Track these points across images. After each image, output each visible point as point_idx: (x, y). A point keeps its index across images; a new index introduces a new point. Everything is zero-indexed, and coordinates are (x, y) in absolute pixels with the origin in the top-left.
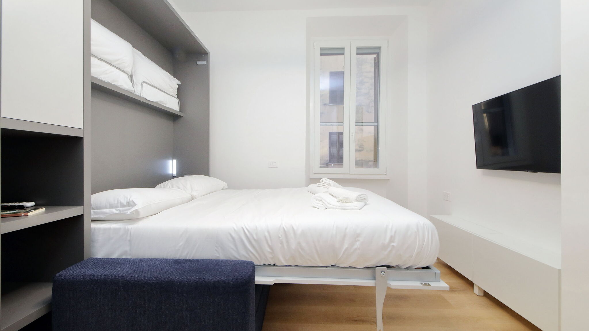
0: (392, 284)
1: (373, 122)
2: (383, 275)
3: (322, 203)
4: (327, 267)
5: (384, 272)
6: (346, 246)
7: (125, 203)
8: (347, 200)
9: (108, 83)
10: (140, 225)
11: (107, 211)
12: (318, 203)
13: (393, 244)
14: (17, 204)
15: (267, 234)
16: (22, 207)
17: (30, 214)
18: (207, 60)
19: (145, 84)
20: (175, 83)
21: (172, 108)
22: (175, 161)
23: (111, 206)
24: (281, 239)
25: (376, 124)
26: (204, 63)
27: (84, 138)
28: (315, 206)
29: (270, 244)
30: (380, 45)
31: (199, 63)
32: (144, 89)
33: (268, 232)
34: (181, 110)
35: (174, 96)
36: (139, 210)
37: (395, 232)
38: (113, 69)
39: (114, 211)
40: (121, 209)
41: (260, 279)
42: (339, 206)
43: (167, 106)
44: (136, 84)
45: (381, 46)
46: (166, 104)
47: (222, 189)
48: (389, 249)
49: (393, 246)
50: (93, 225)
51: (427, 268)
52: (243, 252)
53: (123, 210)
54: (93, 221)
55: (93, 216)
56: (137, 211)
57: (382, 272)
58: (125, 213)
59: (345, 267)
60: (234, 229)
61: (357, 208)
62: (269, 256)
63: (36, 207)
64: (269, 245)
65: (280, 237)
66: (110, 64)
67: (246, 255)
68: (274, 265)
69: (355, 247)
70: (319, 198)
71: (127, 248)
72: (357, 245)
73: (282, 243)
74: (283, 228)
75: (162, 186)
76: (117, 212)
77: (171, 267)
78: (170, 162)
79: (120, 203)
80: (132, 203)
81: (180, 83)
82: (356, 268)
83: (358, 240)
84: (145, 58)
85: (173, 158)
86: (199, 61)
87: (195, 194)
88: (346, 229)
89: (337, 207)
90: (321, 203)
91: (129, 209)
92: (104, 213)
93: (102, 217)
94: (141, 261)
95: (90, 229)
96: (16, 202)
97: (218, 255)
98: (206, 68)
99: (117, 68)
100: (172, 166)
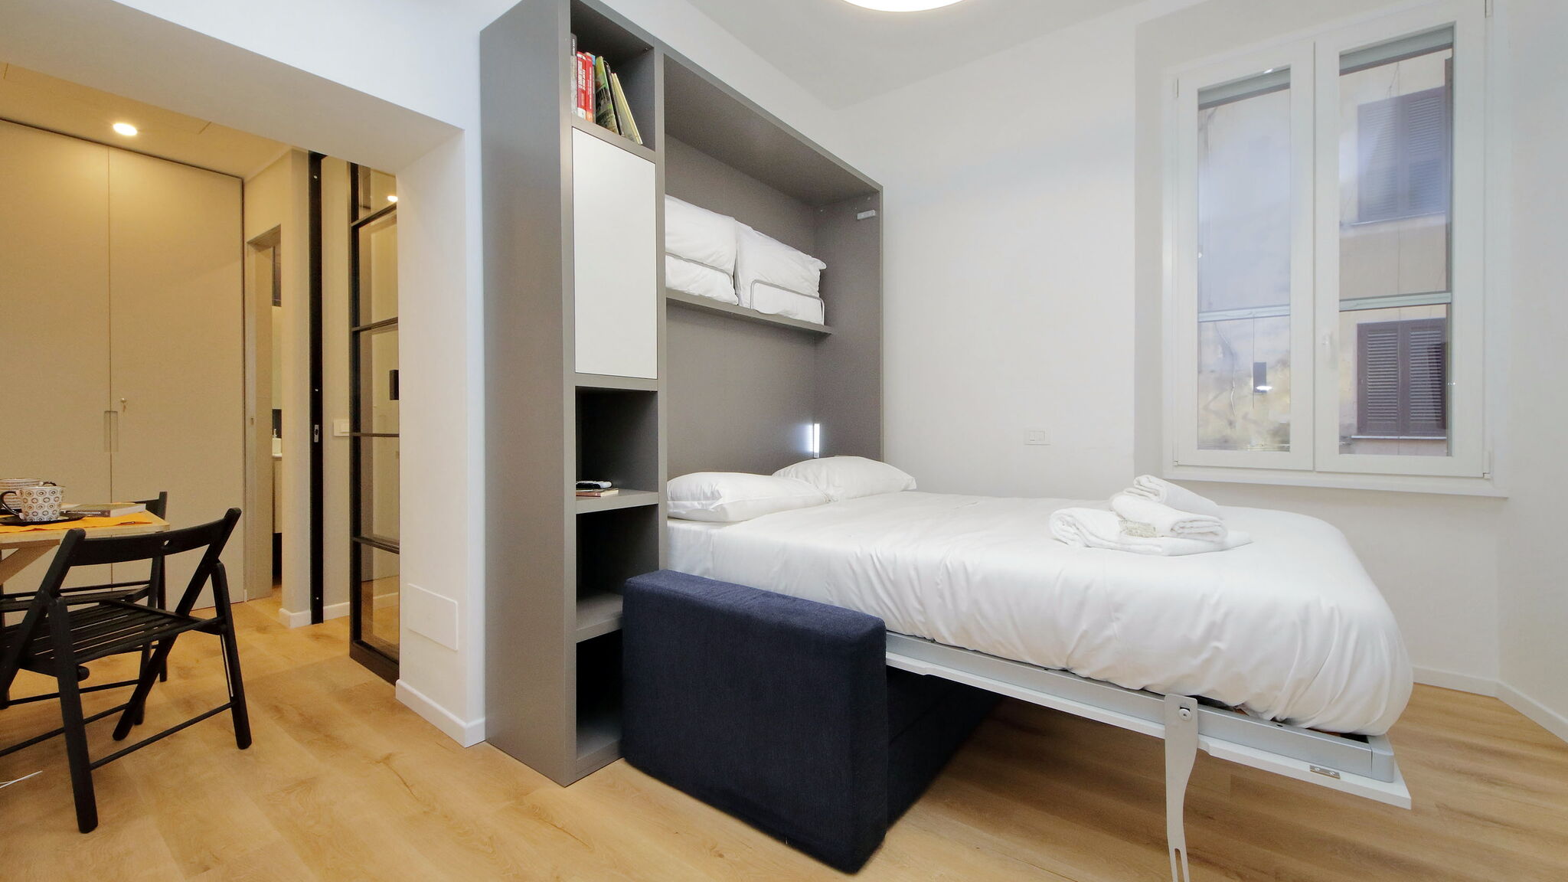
0: (1211, 745)
1: (1444, 289)
2: (1184, 715)
3: (1077, 531)
4: (1046, 669)
5: (1189, 710)
6: (1084, 626)
7: (709, 494)
8: (1148, 530)
9: (701, 297)
10: (726, 531)
11: (688, 503)
12: (1065, 531)
13: (1216, 644)
14: (595, 483)
15: (913, 573)
16: (598, 487)
17: (602, 494)
18: (877, 207)
19: (758, 285)
20: (814, 267)
21: (808, 320)
22: (817, 426)
23: (694, 498)
24: (939, 587)
25: (1445, 298)
26: (872, 213)
27: (659, 393)
28: (1060, 538)
29: (919, 594)
30: (1451, 20)
31: (861, 216)
32: (755, 294)
33: (916, 569)
34: (826, 323)
35: (813, 295)
36: (725, 506)
37: (1226, 615)
38: (708, 270)
39: (696, 503)
40: (704, 502)
41: (896, 659)
42: (1116, 543)
43: (799, 317)
44: (744, 288)
45: (1455, 23)
46: (796, 314)
47: (903, 490)
48: (1205, 655)
49: (1217, 648)
50: (671, 524)
51: (1362, 738)
52: (872, 602)
53: (706, 505)
54: (670, 518)
55: (672, 511)
56: (722, 508)
57: (1181, 708)
58: (706, 510)
59: (1088, 679)
60: (856, 554)
61: (1160, 550)
62: (918, 618)
63: (612, 487)
64: (917, 597)
65: (938, 584)
66: (702, 264)
67: (878, 609)
68: (933, 641)
69: (1108, 633)
70: (1069, 519)
71: (710, 565)
72: (1114, 628)
73: (942, 596)
74: (947, 567)
75: (782, 474)
76: (699, 507)
77: (754, 598)
78: (810, 427)
79: (704, 493)
80: (717, 494)
81: (823, 266)
82: (1118, 686)
83: (1118, 619)
84: (757, 236)
85: (814, 421)
86: (861, 212)
87: (831, 492)
88: (1087, 588)
89: (1113, 545)
90: (1073, 530)
91: (712, 504)
92: (685, 507)
93: (683, 512)
94: (722, 584)
95: (667, 529)
96: (594, 480)
97: (830, 599)
98: (876, 223)
99: (713, 268)
100: (812, 436)
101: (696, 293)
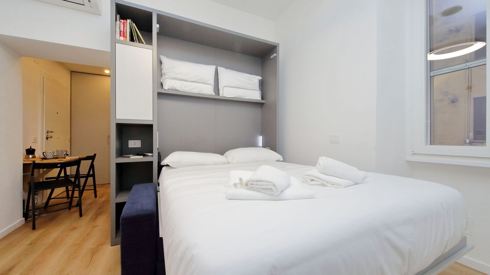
18: (276, 52)
19: (225, 88)
20: (255, 79)
21: (252, 98)
26: (275, 55)
27: (153, 125)
32: (224, 91)
34: (262, 100)
35: (255, 89)
38: (201, 84)
46: (245, 97)
81: (261, 78)
84: (227, 71)
85: (260, 135)
86: (271, 56)
98: (276, 58)
99: (203, 83)
100: (260, 140)
101: (196, 92)
